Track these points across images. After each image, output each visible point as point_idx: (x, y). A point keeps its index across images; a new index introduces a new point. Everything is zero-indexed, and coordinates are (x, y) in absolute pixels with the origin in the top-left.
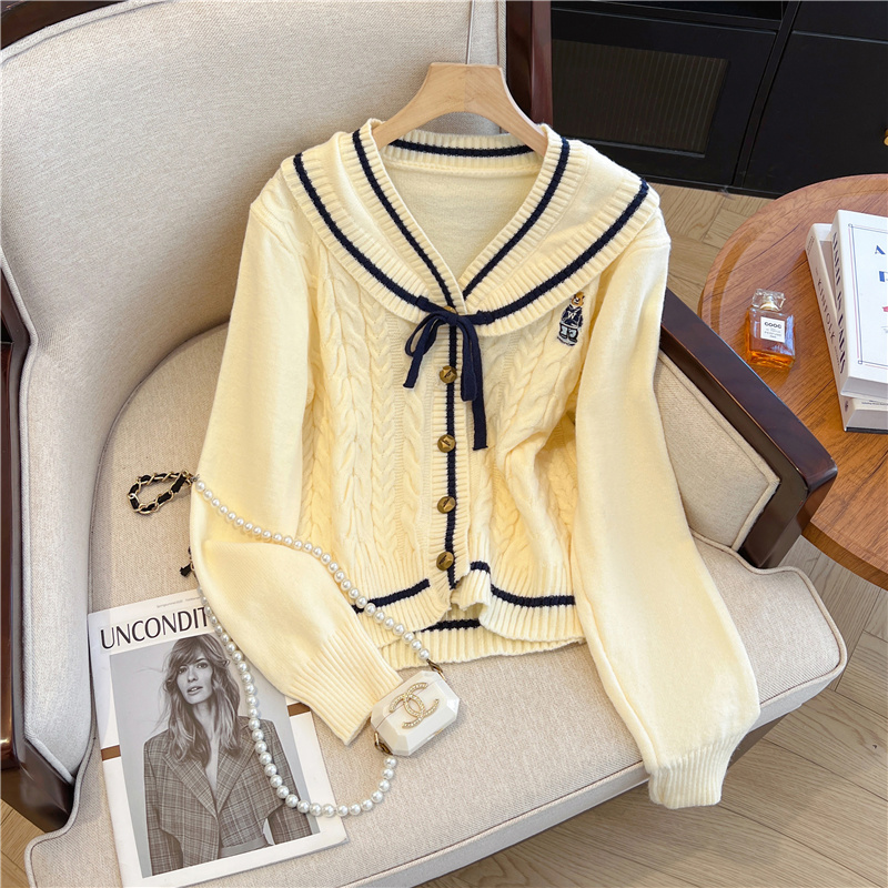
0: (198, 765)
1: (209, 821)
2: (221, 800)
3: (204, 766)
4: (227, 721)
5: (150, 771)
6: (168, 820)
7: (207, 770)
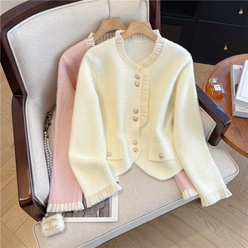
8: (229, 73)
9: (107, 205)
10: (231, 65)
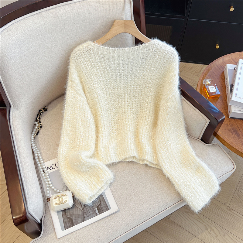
1: (81, 211)
6: (69, 214)
9: (102, 200)
10: (225, 64)
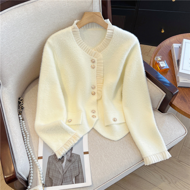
0: (61, 163)
1: (61, 176)
2: (65, 171)
3: (62, 163)
4: (69, 154)
5: (49, 163)
6: (51, 175)
7: (63, 164)
8: (171, 51)
9: (80, 172)
10: (171, 44)
